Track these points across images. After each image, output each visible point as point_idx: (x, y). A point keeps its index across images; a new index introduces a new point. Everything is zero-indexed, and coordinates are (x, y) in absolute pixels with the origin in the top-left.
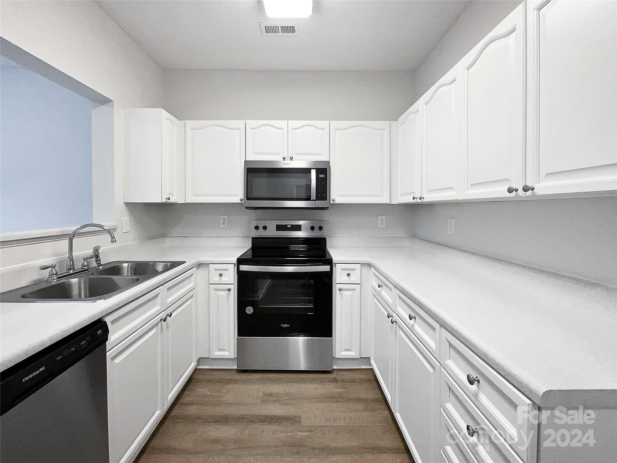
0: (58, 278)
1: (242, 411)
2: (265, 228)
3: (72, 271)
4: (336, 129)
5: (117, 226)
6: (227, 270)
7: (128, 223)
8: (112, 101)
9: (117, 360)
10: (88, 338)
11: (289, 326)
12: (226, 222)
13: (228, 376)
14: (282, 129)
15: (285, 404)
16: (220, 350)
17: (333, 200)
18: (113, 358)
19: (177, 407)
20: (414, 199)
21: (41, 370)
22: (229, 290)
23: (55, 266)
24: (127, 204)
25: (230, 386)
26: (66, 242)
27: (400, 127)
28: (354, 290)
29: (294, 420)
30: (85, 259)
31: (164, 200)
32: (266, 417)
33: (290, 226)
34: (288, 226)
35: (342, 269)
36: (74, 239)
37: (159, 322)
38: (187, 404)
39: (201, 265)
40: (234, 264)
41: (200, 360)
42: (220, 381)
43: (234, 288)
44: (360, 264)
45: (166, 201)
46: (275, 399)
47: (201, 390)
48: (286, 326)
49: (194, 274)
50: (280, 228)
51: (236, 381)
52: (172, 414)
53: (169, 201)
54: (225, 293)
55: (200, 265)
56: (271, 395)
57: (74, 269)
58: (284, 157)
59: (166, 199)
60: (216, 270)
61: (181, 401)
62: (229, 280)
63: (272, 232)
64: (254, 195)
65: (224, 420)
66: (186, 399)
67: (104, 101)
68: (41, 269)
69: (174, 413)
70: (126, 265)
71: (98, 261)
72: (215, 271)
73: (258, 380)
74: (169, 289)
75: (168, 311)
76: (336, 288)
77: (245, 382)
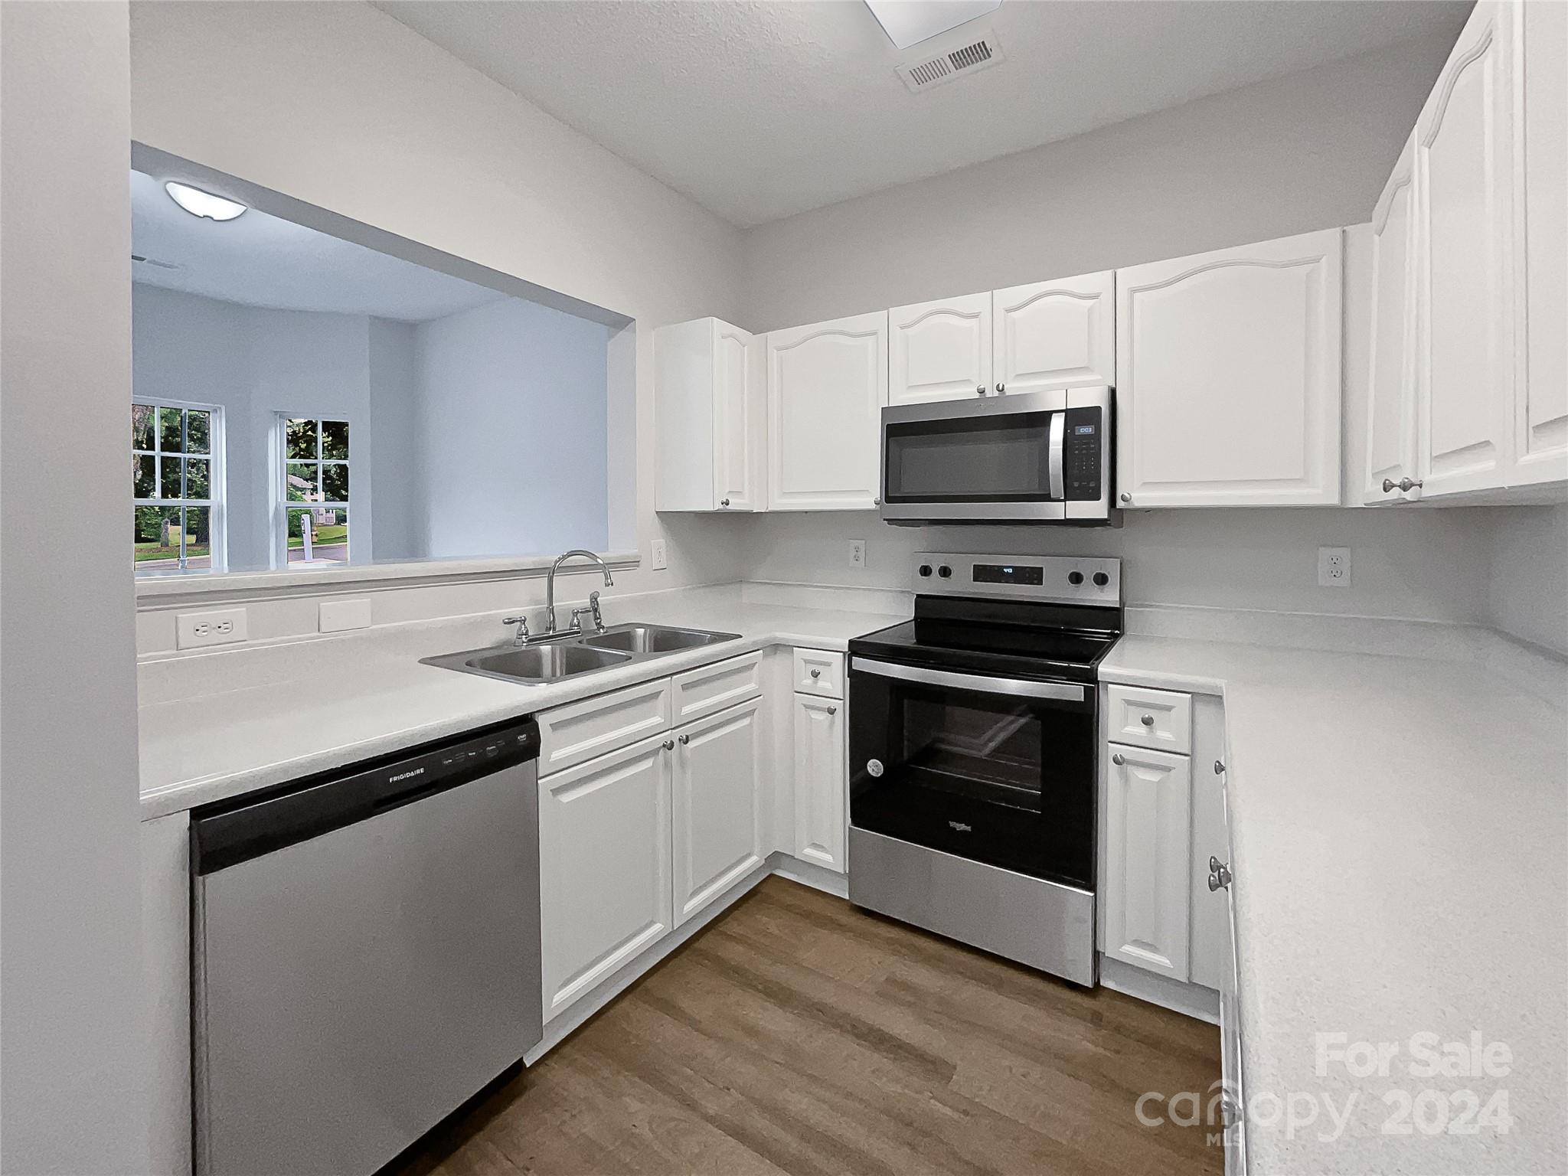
0: (530, 640)
1: (827, 995)
2: (945, 572)
3: (551, 632)
4: (1134, 291)
5: (641, 557)
6: (828, 664)
7: (663, 550)
8: (634, 320)
9: (566, 798)
10: (501, 743)
11: (969, 828)
12: (862, 554)
13: (832, 911)
14: (975, 316)
15: (927, 1021)
16: (816, 846)
17: (1124, 499)
18: (556, 792)
19: (709, 936)
20: (1385, 490)
21: (418, 772)
22: (832, 712)
23: (525, 621)
24: (662, 515)
25: (823, 933)
26: (544, 581)
27: (1376, 237)
28: (1168, 769)
29: (935, 1067)
30: (575, 614)
31: (718, 506)
32: (872, 1030)
33: (1010, 571)
34: (1005, 570)
35: (1129, 703)
36: (554, 578)
37: (660, 748)
38: (730, 938)
39: (781, 648)
40: (842, 654)
41: (775, 858)
42: (807, 915)
43: (842, 708)
44: (1190, 696)
45: (721, 507)
46: (911, 999)
47: (765, 919)
48: (962, 827)
49: (757, 665)
50: (983, 573)
51: (840, 927)
52: (696, 945)
53: (728, 507)
54: (822, 717)
55: (776, 648)
56: (907, 987)
57: (554, 629)
58: (982, 387)
59: (722, 504)
60: (807, 662)
61: (722, 927)
62: (831, 688)
63: (963, 584)
64: (907, 490)
65: (780, 996)
66: (732, 927)
67: (620, 323)
68: (505, 623)
69: (701, 944)
70: (640, 631)
71: (598, 619)
72: (803, 663)
73: (890, 941)
74: (685, 687)
75: (682, 732)
76: (1108, 752)
77: (860, 935)
